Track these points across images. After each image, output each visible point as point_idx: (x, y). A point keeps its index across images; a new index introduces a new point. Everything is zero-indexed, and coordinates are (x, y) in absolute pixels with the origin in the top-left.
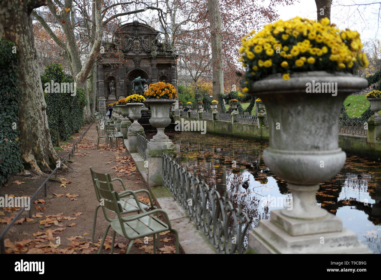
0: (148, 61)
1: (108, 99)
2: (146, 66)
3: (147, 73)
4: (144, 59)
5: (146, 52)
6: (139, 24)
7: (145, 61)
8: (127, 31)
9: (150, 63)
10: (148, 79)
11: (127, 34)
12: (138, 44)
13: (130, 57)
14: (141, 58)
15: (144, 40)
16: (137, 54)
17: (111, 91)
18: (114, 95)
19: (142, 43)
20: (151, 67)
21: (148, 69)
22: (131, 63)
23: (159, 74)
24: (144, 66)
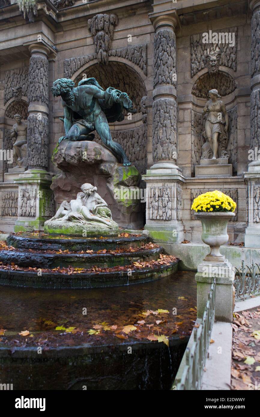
2: (133, 41)
3: (139, 70)
21: (144, 55)
22: (81, 43)
23: (192, 69)
24: (129, 45)
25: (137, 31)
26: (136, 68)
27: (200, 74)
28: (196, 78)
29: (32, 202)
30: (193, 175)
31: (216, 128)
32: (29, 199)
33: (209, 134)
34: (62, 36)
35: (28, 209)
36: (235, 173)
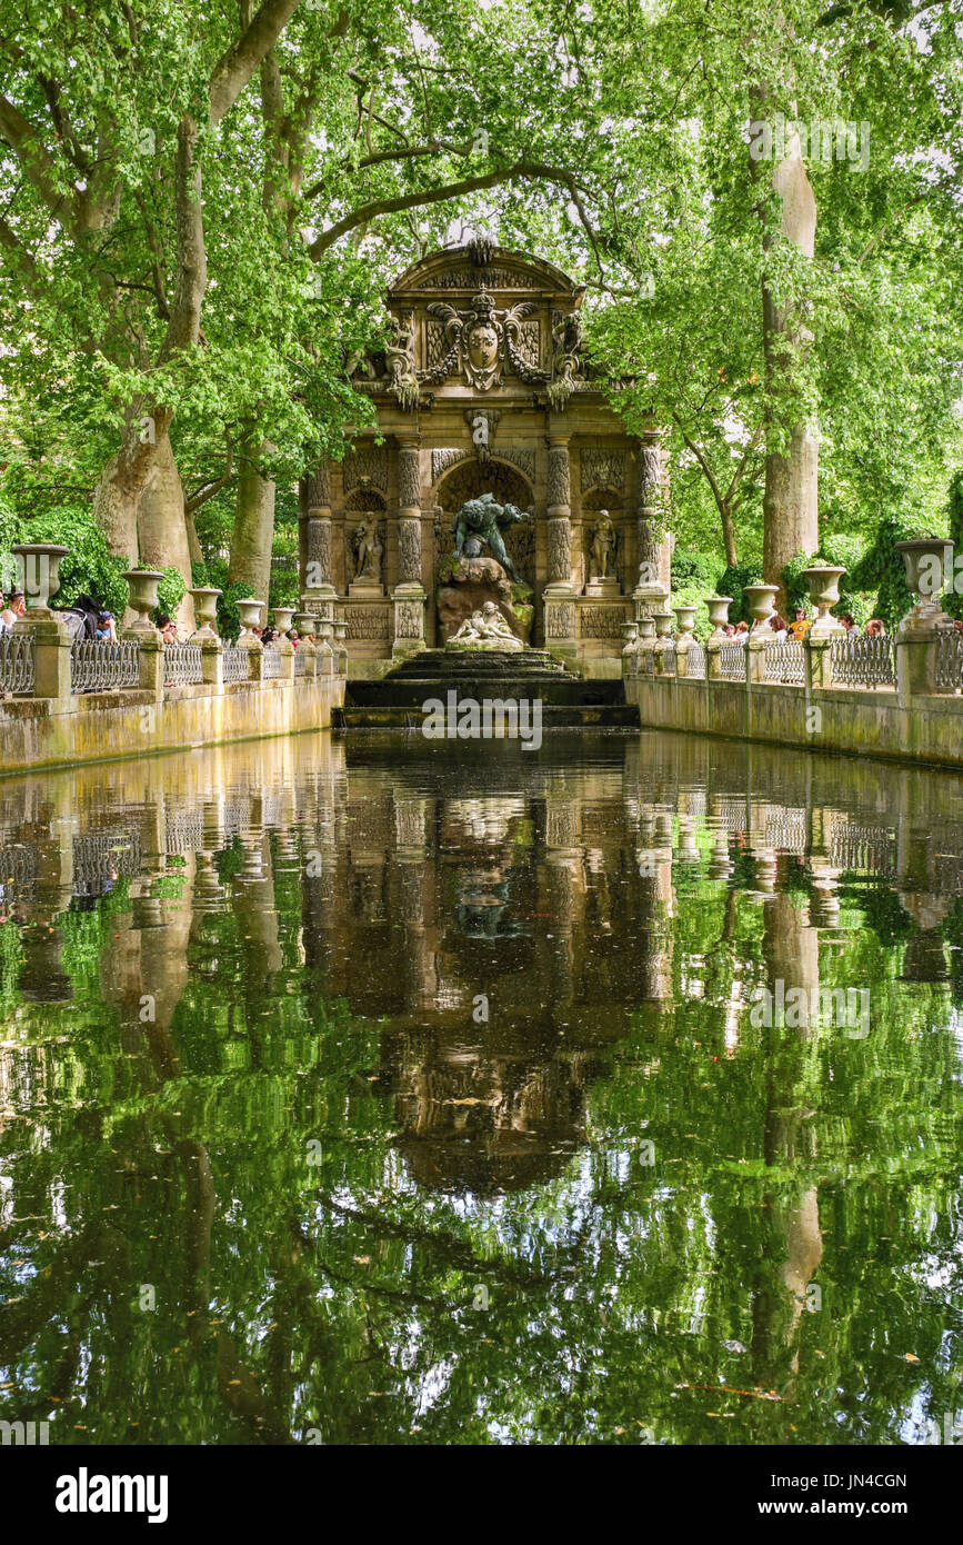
0: (532, 424)
1: (347, 593)
2: (519, 443)
3: (526, 477)
4: (517, 411)
5: (526, 383)
6: (497, 255)
7: (518, 422)
8: (444, 285)
9: (542, 432)
10: (531, 508)
11: (444, 300)
12: (489, 344)
13: (450, 405)
14: (500, 409)
15: (519, 326)
16: (483, 391)
17: (361, 558)
18: (376, 580)
19: (506, 338)
20: (545, 452)
21: (531, 460)
22: (456, 433)
23: (582, 484)
24: (515, 447)
25: (523, 432)
26: (522, 473)
27: (590, 490)
28: (586, 494)
29: (415, 621)
30: (584, 592)
31: (606, 547)
32: (411, 617)
33: (598, 551)
34: (429, 420)
35: (411, 629)
36: (622, 592)
